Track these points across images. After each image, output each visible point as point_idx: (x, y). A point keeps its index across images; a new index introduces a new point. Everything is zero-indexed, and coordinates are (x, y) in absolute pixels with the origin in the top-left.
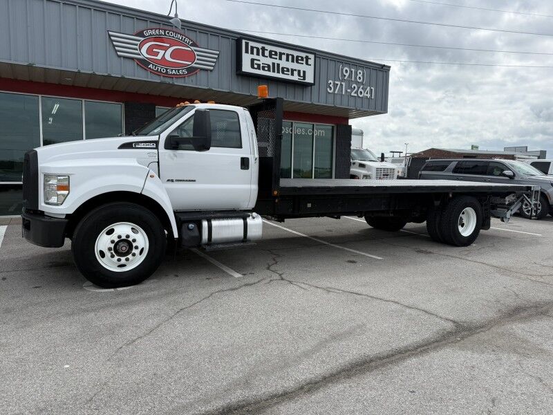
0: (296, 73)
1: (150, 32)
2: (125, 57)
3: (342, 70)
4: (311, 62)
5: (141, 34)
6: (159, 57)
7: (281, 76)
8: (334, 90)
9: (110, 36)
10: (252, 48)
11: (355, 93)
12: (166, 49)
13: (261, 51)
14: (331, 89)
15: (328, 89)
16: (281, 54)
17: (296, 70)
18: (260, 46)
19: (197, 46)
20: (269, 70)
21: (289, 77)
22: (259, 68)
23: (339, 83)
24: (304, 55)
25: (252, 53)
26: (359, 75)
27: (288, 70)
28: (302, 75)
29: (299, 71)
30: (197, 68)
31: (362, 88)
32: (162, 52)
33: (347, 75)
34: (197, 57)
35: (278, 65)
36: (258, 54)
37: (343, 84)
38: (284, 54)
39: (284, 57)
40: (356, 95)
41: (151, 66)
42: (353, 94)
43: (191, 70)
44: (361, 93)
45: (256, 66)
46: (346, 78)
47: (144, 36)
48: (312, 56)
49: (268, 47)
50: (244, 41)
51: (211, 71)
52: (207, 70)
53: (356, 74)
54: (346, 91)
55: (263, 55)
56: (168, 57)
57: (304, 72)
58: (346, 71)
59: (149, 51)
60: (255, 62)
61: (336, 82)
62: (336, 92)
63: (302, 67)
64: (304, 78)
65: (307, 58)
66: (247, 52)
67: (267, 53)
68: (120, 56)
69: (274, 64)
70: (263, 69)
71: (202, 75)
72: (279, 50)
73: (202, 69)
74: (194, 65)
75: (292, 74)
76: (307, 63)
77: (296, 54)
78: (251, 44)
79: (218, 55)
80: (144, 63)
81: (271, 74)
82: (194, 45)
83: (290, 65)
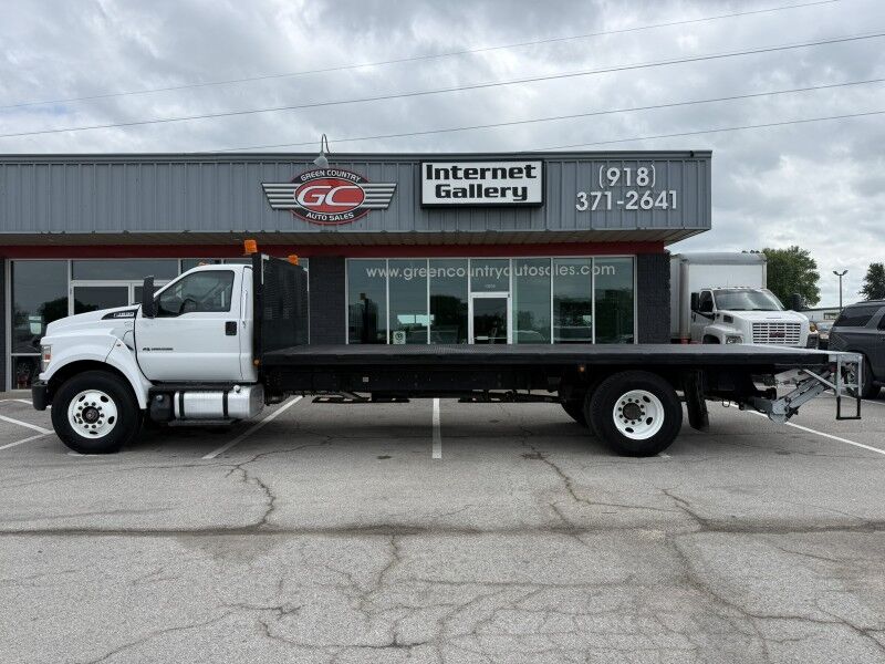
1: (308, 176)
2: (279, 209)
3: (605, 173)
4: (537, 172)
5: (298, 180)
6: (319, 203)
7: (484, 200)
8: (591, 206)
9: (264, 188)
10: (438, 171)
11: (635, 204)
12: (326, 192)
13: (451, 172)
14: (582, 204)
15: (578, 206)
16: (483, 171)
17: (509, 188)
18: (449, 166)
19: (366, 182)
20: (464, 196)
21: (499, 200)
22: (448, 195)
23: (599, 194)
24: (522, 165)
25: (438, 177)
26: (641, 176)
27: (496, 190)
28: (520, 192)
29: (515, 190)
30: (366, 209)
31: (650, 195)
32: (322, 197)
33: (615, 179)
34: (366, 195)
35: (480, 186)
36: (447, 177)
37: (609, 194)
38: (489, 169)
39: (489, 174)
40: (636, 207)
41: (309, 215)
42: (629, 207)
43: (359, 213)
44: (647, 202)
45: (443, 194)
46: (613, 184)
47: (300, 181)
49: (459, 165)
51: (385, 209)
52: (380, 209)
53: (635, 175)
54: (614, 204)
55: (455, 177)
56: (329, 202)
57: (524, 189)
58: (614, 174)
59: (308, 198)
60: (443, 188)
61: (593, 194)
62: (593, 209)
63: (519, 183)
64: (524, 196)
65: (529, 169)
66: (429, 177)
67: (460, 174)
68: (274, 209)
69: (472, 187)
70: (456, 195)
71: (374, 216)
72: (478, 166)
73: (372, 209)
74: (362, 206)
75: (503, 195)
76: (529, 176)
78: (435, 166)
79: (396, 188)
80: (301, 212)
81: (468, 200)
82: (363, 180)
83: (500, 183)
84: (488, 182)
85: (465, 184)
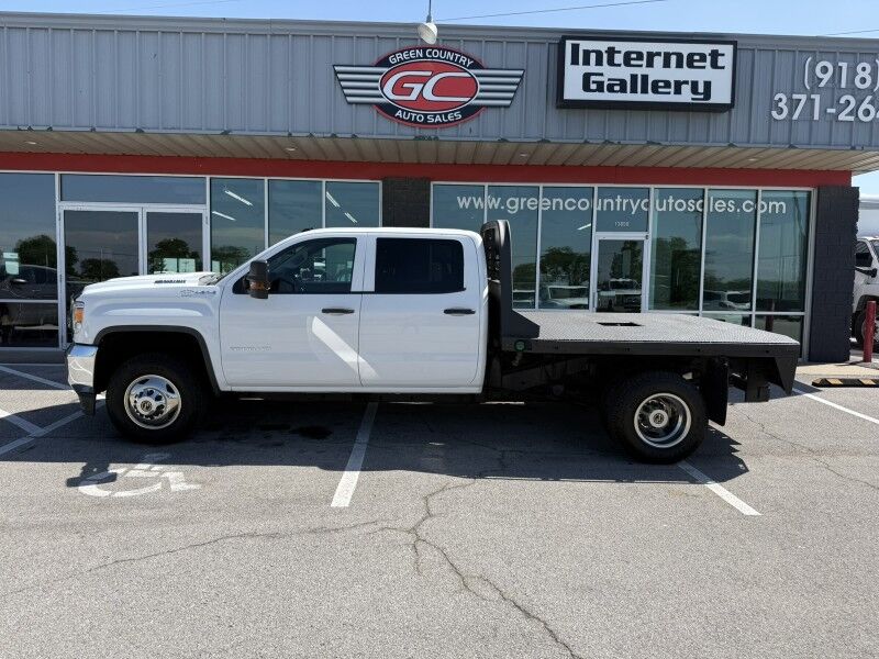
0: (686, 89)
1: (399, 56)
2: (357, 103)
3: (813, 68)
4: (726, 61)
5: (384, 62)
6: (413, 96)
7: (650, 97)
8: (791, 113)
9: (336, 73)
10: (587, 53)
11: (850, 114)
12: (424, 80)
13: (605, 56)
14: (780, 111)
15: (774, 113)
16: (651, 56)
17: (686, 82)
18: (603, 46)
19: (481, 68)
20: (623, 90)
21: (672, 98)
23: (803, 98)
24: (706, 49)
25: (587, 62)
26: (861, 74)
27: (667, 84)
28: (701, 89)
29: (695, 85)
30: (479, 107)
31: (871, 102)
32: (417, 87)
33: (826, 77)
34: (480, 87)
35: (645, 78)
36: (599, 62)
37: (817, 98)
38: (659, 54)
39: (658, 61)
40: (852, 118)
41: (399, 113)
42: (842, 117)
43: (469, 112)
44: (867, 112)
45: (593, 86)
46: (822, 84)
47: (389, 65)
48: (727, 50)
49: (618, 46)
50: (569, 44)
51: (506, 107)
52: (499, 107)
53: (853, 72)
54: (823, 112)
55: (611, 62)
56: (428, 95)
57: (708, 85)
58: (825, 70)
59: (398, 89)
60: (593, 78)
61: (795, 96)
62: (795, 117)
63: (701, 75)
64: (707, 93)
65: (715, 55)
66: (575, 61)
67: (619, 59)
68: (350, 103)
69: (634, 77)
70: (611, 89)
71: (490, 116)
72: (645, 48)
73: (487, 106)
74: (474, 102)
75: (678, 91)
76: (714, 65)
77: (686, 49)
78: (584, 45)
79: (521, 77)
80: (388, 109)
82: (476, 65)
83: (673, 74)
84: (657, 72)
85: (624, 73)
